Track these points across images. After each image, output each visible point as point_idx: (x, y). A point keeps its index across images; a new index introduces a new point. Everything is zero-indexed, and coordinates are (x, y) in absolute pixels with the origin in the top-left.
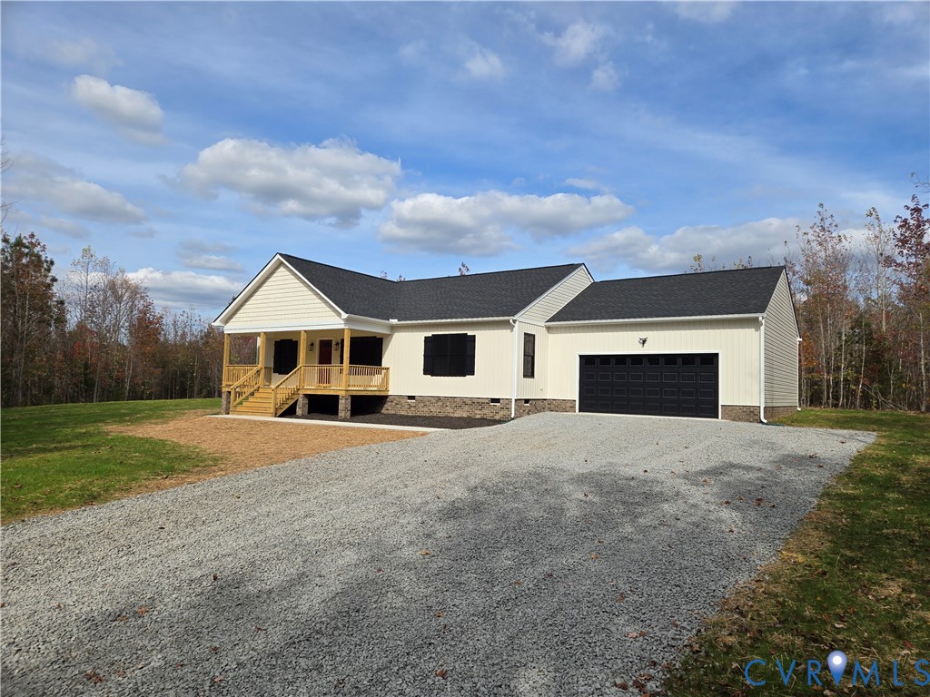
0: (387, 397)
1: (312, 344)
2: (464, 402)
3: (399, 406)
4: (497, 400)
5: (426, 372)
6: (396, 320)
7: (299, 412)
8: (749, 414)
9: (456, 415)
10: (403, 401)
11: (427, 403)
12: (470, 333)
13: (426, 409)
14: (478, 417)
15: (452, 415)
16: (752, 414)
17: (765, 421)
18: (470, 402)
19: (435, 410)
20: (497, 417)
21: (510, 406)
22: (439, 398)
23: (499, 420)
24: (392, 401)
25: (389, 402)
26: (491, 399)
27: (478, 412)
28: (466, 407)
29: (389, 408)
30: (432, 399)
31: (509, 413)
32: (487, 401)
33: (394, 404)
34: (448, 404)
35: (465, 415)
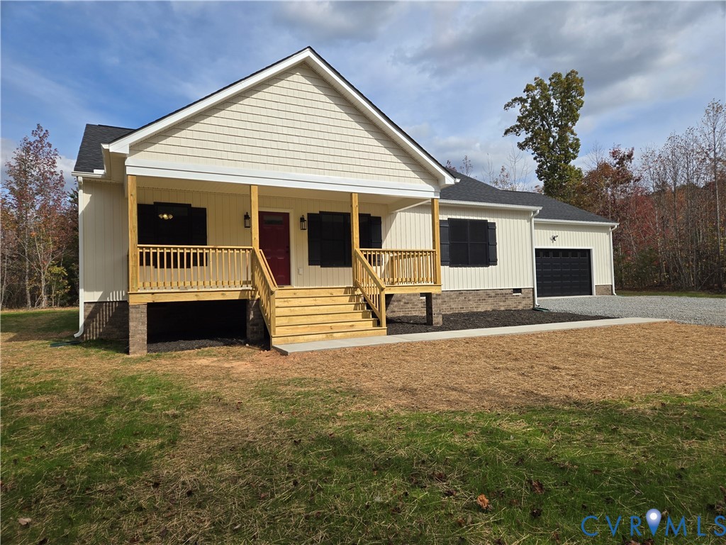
0: (392, 296)
2: (487, 294)
3: (410, 306)
4: (520, 290)
5: (444, 262)
9: (479, 310)
10: (414, 299)
11: (446, 299)
12: (490, 220)
14: (502, 309)
15: (475, 310)
18: (493, 294)
19: (456, 307)
20: (520, 307)
21: (531, 295)
22: (460, 293)
23: (522, 310)
24: (400, 301)
25: (394, 301)
26: (514, 289)
27: (502, 304)
28: (491, 300)
29: (396, 309)
30: (452, 293)
31: (531, 302)
32: (510, 291)
33: (402, 303)
34: (471, 298)
35: (489, 308)
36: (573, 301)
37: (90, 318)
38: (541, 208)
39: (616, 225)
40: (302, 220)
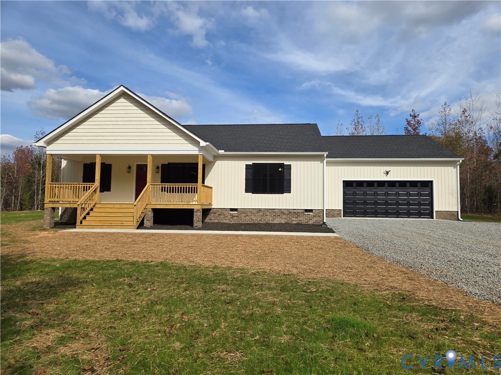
0: (210, 209)
1: (130, 167)
2: (282, 212)
3: (222, 216)
4: (311, 211)
5: (247, 191)
6: (223, 151)
7: (146, 223)
8: (451, 216)
9: (275, 222)
10: (225, 213)
11: (249, 214)
12: (286, 163)
13: (247, 218)
14: (295, 222)
15: (271, 222)
16: (453, 216)
17: (462, 220)
18: (287, 212)
19: (256, 219)
20: (311, 222)
21: (322, 214)
22: (260, 210)
23: (313, 225)
24: (216, 213)
25: (212, 213)
26: (305, 210)
27: (294, 219)
28: (284, 216)
29: (213, 218)
30: (253, 210)
31: (321, 219)
32: (302, 211)
33: (217, 215)
34: (268, 214)
35: (283, 222)
36: (350, 221)
37: (63, 213)
38: (327, 153)
39: (461, 160)
40: (158, 168)
